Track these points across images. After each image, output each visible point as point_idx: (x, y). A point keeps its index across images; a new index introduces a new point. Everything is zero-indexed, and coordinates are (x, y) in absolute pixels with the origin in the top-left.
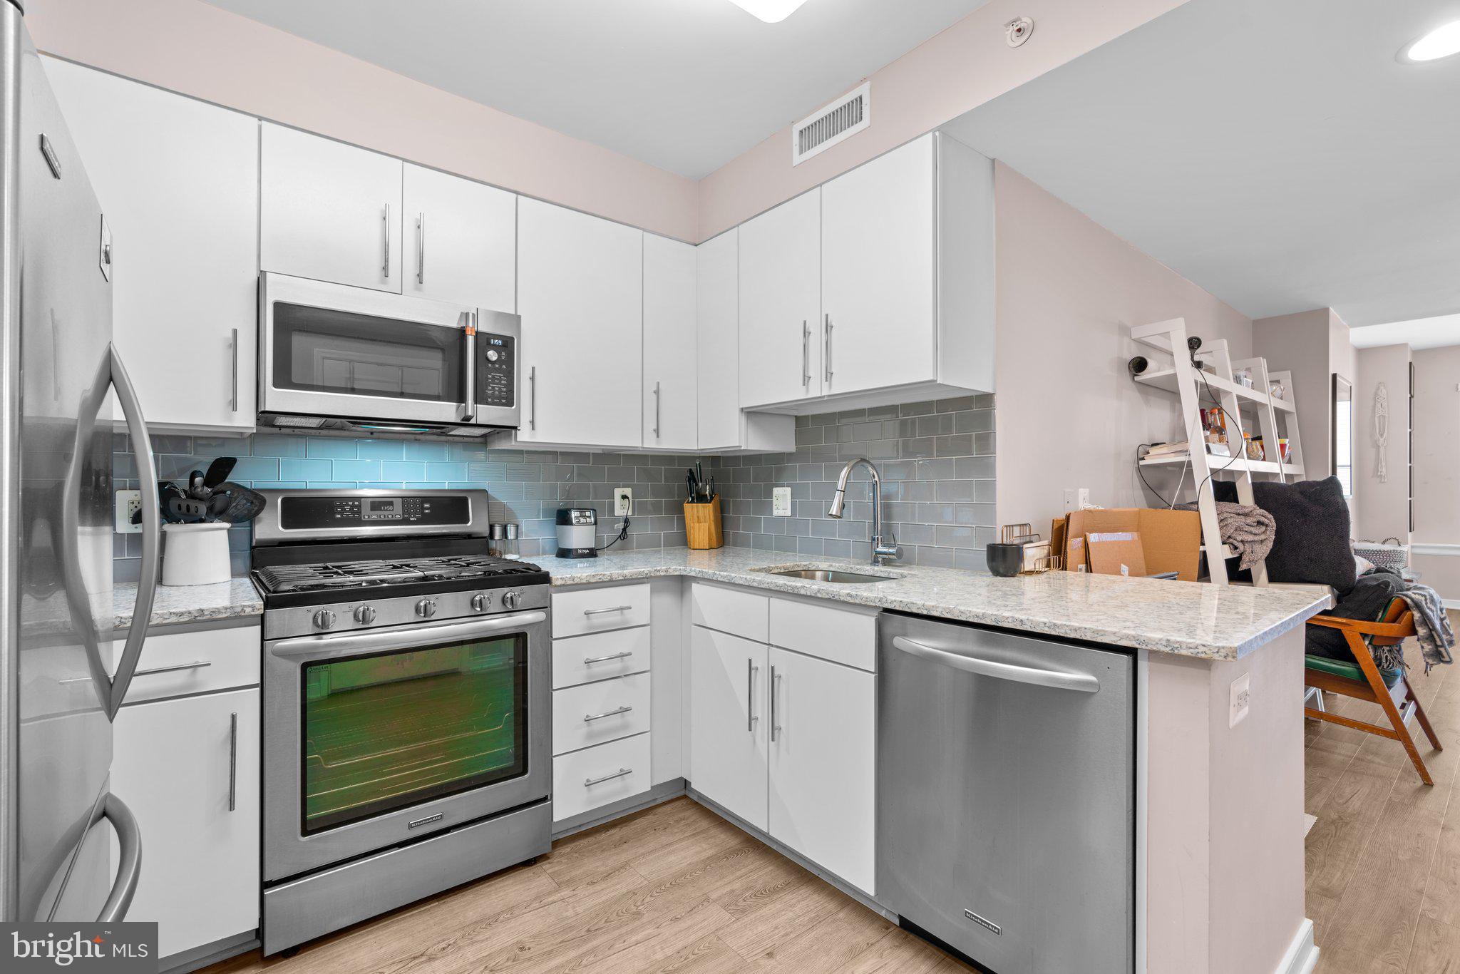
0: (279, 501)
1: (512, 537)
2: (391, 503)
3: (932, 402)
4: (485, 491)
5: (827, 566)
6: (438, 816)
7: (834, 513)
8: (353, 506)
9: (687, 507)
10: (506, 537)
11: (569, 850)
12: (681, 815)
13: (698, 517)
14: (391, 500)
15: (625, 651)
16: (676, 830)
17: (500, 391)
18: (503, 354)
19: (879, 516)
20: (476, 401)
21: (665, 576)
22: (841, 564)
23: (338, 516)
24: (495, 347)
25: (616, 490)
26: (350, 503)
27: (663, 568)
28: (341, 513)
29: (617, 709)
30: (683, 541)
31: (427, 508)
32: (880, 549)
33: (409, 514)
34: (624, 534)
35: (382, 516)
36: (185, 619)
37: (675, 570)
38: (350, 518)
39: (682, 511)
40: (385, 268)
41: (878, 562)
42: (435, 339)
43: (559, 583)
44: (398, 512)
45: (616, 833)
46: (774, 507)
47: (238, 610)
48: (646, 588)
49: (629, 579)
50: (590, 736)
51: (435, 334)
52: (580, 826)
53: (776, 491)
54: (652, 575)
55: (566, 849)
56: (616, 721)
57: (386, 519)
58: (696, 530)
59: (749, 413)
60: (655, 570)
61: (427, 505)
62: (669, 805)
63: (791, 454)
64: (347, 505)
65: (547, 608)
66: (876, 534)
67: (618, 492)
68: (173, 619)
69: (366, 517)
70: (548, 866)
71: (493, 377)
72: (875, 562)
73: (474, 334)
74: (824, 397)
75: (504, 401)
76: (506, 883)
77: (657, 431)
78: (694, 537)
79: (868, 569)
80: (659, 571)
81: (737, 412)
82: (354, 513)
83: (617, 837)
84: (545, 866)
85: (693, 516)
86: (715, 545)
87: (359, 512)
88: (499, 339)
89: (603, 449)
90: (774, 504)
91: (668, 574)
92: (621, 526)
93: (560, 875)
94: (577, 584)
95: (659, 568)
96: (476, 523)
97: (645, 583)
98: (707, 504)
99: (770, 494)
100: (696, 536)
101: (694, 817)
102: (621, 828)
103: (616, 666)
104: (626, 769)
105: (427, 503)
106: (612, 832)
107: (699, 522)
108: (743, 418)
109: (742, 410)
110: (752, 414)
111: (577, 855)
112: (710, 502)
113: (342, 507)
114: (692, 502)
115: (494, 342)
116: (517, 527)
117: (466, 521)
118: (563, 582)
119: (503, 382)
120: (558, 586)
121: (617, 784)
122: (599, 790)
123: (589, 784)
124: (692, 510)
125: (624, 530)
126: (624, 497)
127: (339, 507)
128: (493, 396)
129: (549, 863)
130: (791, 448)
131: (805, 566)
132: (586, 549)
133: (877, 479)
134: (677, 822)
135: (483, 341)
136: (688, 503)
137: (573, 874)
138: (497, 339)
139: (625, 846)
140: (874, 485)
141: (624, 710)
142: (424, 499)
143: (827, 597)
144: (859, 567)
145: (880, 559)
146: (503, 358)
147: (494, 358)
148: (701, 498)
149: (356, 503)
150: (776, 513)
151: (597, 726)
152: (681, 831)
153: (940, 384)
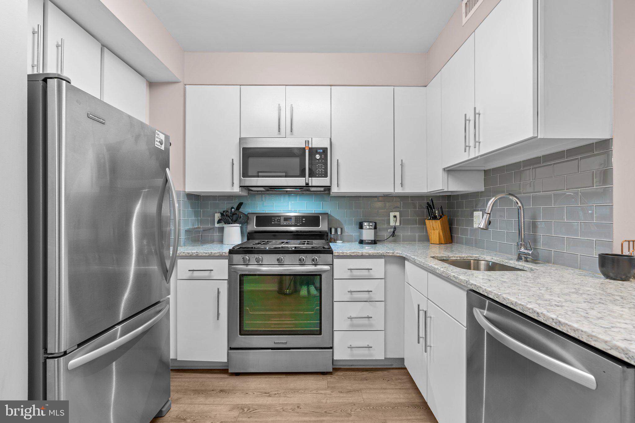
0: (255, 217)
1: (339, 234)
2: (291, 218)
3: (563, 151)
4: (328, 214)
5: (490, 259)
6: (285, 342)
7: (481, 227)
8: (278, 219)
9: (427, 221)
10: (337, 233)
11: (342, 374)
12: (400, 377)
13: (433, 227)
14: (291, 217)
15: (370, 290)
16: (393, 383)
17: (322, 171)
18: (323, 155)
19: (523, 230)
20: (309, 177)
21: (392, 256)
22: (497, 258)
23: (273, 223)
24: (319, 153)
25: (391, 213)
26: (277, 218)
27: (391, 251)
28: (274, 222)
29: (366, 316)
30: (426, 239)
31: (304, 221)
32: (523, 250)
33: (297, 222)
34: (393, 234)
35: (288, 223)
36: (207, 255)
37: (397, 253)
38: (277, 224)
39: (425, 224)
40: (279, 129)
41: (522, 259)
42: (295, 153)
43: (336, 254)
44: (293, 222)
45: (365, 374)
46: (474, 223)
47: (221, 253)
48: (383, 260)
49: (372, 256)
50: (352, 325)
51: (295, 151)
52: (352, 365)
53: (475, 213)
54: (385, 254)
55: (340, 373)
56: (366, 321)
57: (289, 224)
58: (433, 233)
59: (448, 171)
60: (386, 253)
61: (304, 219)
62: (397, 370)
63: (482, 192)
64: (276, 219)
65: (332, 265)
66: (520, 240)
67: (392, 214)
68: (204, 255)
69: (282, 223)
70: (330, 377)
71: (319, 165)
72: (519, 258)
73: (308, 149)
74: (478, 157)
75: (323, 175)
76: (311, 378)
77: (402, 185)
78: (431, 238)
79: (513, 263)
80: (389, 253)
81: (441, 171)
82: (278, 222)
83: (364, 376)
84: (329, 377)
85: (430, 227)
86: (443, 242)
87: (280, 222)
88: (321, 150)
89: (384, 194)
90: (474, 221)
91: (394, 255)
92: (392, 230)
93: (331, 383)
94: (345, 256)
95: (388, 252)
96: (323, 227)
97: (382, 258)
98: (437, 221)
99: (472, 216)
100: (433, 237)
101: (406, 380)
102: (369, 373)
103: (365, 296)
104: (370, 345)
105: (304, 218)
106: (364, 373)
107: (434, 230)
108: (445, 175)
109: (444, 169)
110: (450, 171)
111: (343, 377)
112: (439, 220)
113: (274, 219)
114: (430, 219)
115: (319, 151)
116: (342, 229)
117: (319, 226)
118: (338, 254)
119: (323, 167)
120: (336, 256)
121: (366, 351)
122: (356, 351)
123: (351, 347)
124: (430, 223)
125: (394, 232)
126: (395, 217)
127: (273, 219)
128: (319, 174)
129: (331, 377)
130: (481, 188)
131: (477, 257)
132: (370, 240)
133: (520, 204)
134: (397, 379)
135: (313, 151)
136: (428, 220)
137: (336, 385)
138: (320, 149)
139: (365, 382)
140: (518, 209)
141: (369, 318)
142: (303, 217)
143: (446, 276)
144: (507, 261)
145: (523, 258)
146: (323, 157)
147: (318, 158)
148: (435, 218)
149: (279, 218)
150: (475, 226)
151: (356, 322)
152: (395, 385)
153: (540, 138)
